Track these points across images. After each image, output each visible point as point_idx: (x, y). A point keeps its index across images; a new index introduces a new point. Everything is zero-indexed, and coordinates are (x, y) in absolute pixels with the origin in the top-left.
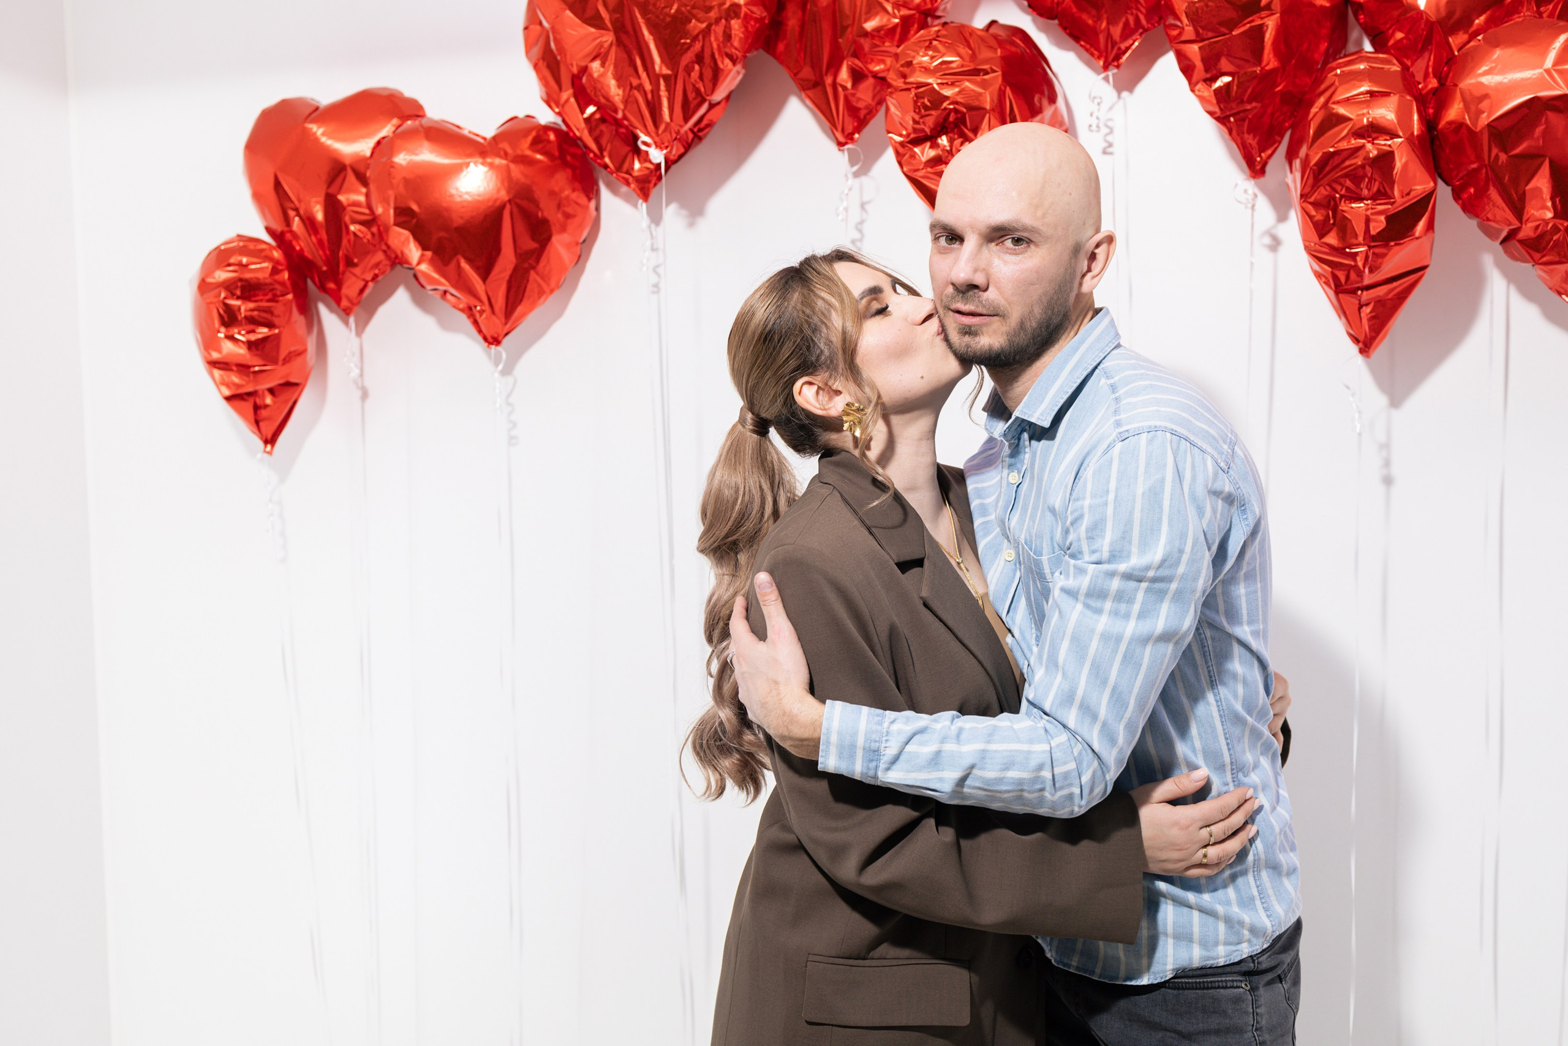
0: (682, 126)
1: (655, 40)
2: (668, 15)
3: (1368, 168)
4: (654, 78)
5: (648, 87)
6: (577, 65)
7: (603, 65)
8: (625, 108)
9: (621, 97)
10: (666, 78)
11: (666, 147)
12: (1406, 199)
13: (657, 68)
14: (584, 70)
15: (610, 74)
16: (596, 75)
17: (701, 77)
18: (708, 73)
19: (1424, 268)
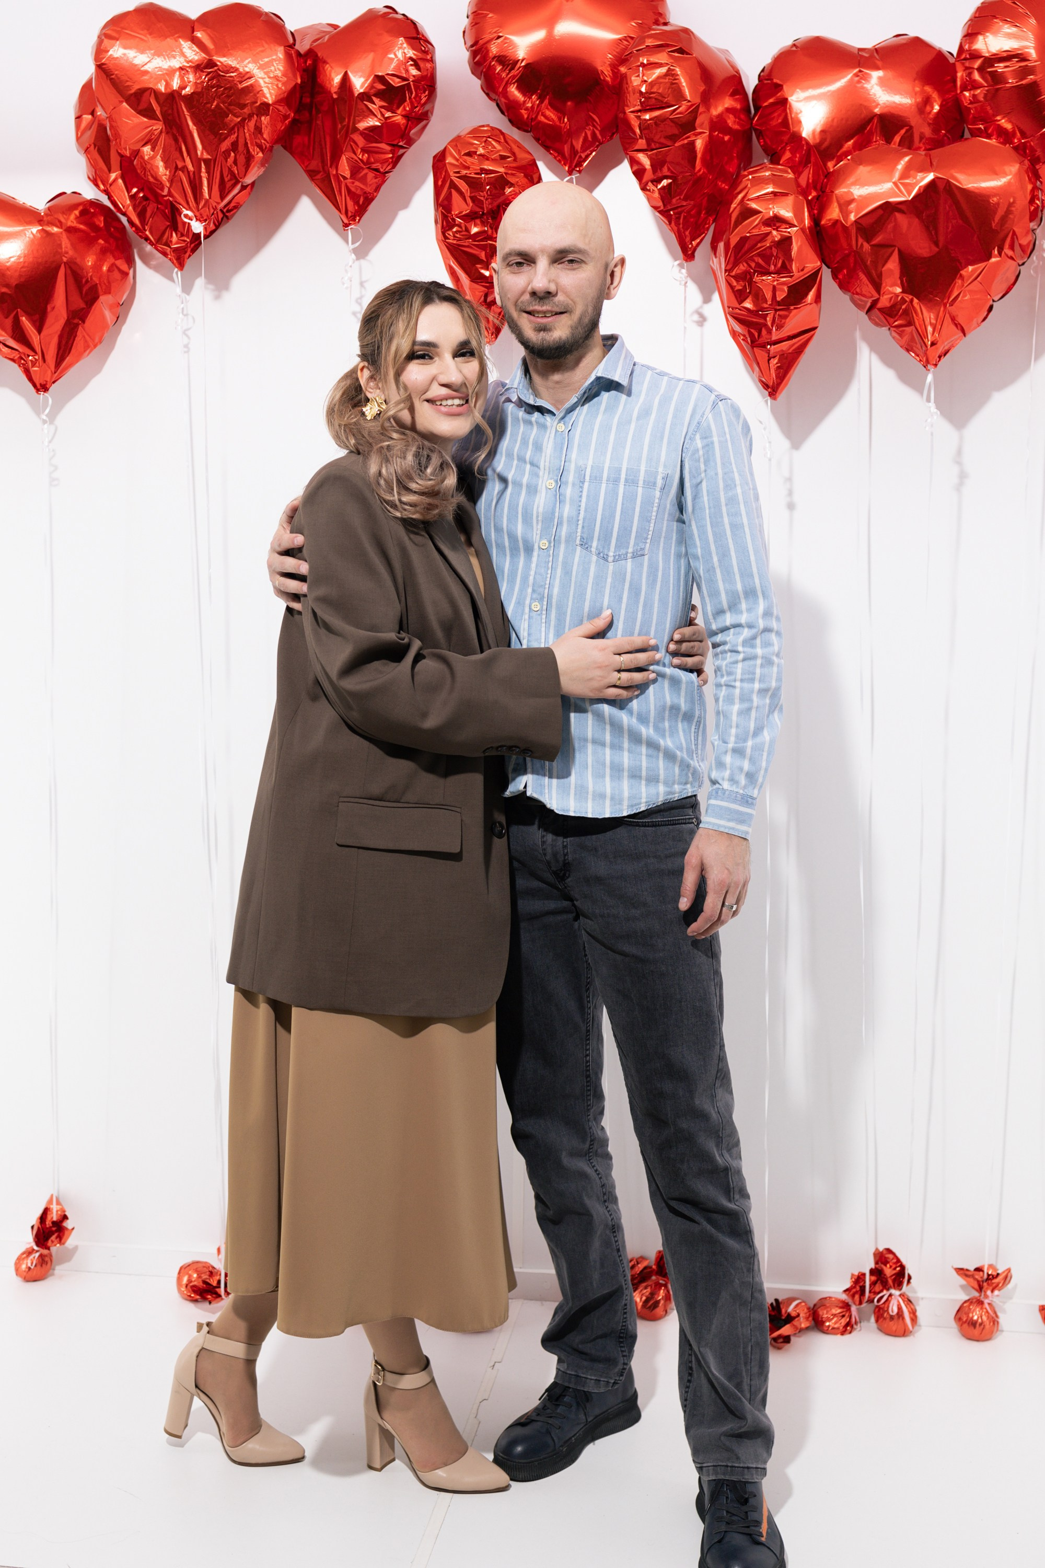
0: (218, 203)
1: (197, 130)
2: (210, 109)
3: (773, 249)
4: (197, 162)
5: (191, 168)
6: (130, 149)
7: (153, 149)
8: (171, 185)
9: (167, 177)
10: (206, 162)
11: (205, 221)
12: (801, 273)
13: (199, 153)
14: (137, 153)
15: (158, 157)
16: (146, 158)
17: (235, 162)
18: (242, 160)
19: (815, 328)
